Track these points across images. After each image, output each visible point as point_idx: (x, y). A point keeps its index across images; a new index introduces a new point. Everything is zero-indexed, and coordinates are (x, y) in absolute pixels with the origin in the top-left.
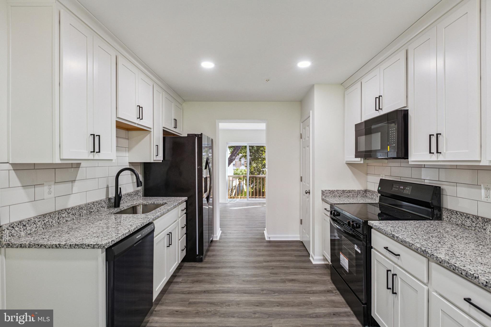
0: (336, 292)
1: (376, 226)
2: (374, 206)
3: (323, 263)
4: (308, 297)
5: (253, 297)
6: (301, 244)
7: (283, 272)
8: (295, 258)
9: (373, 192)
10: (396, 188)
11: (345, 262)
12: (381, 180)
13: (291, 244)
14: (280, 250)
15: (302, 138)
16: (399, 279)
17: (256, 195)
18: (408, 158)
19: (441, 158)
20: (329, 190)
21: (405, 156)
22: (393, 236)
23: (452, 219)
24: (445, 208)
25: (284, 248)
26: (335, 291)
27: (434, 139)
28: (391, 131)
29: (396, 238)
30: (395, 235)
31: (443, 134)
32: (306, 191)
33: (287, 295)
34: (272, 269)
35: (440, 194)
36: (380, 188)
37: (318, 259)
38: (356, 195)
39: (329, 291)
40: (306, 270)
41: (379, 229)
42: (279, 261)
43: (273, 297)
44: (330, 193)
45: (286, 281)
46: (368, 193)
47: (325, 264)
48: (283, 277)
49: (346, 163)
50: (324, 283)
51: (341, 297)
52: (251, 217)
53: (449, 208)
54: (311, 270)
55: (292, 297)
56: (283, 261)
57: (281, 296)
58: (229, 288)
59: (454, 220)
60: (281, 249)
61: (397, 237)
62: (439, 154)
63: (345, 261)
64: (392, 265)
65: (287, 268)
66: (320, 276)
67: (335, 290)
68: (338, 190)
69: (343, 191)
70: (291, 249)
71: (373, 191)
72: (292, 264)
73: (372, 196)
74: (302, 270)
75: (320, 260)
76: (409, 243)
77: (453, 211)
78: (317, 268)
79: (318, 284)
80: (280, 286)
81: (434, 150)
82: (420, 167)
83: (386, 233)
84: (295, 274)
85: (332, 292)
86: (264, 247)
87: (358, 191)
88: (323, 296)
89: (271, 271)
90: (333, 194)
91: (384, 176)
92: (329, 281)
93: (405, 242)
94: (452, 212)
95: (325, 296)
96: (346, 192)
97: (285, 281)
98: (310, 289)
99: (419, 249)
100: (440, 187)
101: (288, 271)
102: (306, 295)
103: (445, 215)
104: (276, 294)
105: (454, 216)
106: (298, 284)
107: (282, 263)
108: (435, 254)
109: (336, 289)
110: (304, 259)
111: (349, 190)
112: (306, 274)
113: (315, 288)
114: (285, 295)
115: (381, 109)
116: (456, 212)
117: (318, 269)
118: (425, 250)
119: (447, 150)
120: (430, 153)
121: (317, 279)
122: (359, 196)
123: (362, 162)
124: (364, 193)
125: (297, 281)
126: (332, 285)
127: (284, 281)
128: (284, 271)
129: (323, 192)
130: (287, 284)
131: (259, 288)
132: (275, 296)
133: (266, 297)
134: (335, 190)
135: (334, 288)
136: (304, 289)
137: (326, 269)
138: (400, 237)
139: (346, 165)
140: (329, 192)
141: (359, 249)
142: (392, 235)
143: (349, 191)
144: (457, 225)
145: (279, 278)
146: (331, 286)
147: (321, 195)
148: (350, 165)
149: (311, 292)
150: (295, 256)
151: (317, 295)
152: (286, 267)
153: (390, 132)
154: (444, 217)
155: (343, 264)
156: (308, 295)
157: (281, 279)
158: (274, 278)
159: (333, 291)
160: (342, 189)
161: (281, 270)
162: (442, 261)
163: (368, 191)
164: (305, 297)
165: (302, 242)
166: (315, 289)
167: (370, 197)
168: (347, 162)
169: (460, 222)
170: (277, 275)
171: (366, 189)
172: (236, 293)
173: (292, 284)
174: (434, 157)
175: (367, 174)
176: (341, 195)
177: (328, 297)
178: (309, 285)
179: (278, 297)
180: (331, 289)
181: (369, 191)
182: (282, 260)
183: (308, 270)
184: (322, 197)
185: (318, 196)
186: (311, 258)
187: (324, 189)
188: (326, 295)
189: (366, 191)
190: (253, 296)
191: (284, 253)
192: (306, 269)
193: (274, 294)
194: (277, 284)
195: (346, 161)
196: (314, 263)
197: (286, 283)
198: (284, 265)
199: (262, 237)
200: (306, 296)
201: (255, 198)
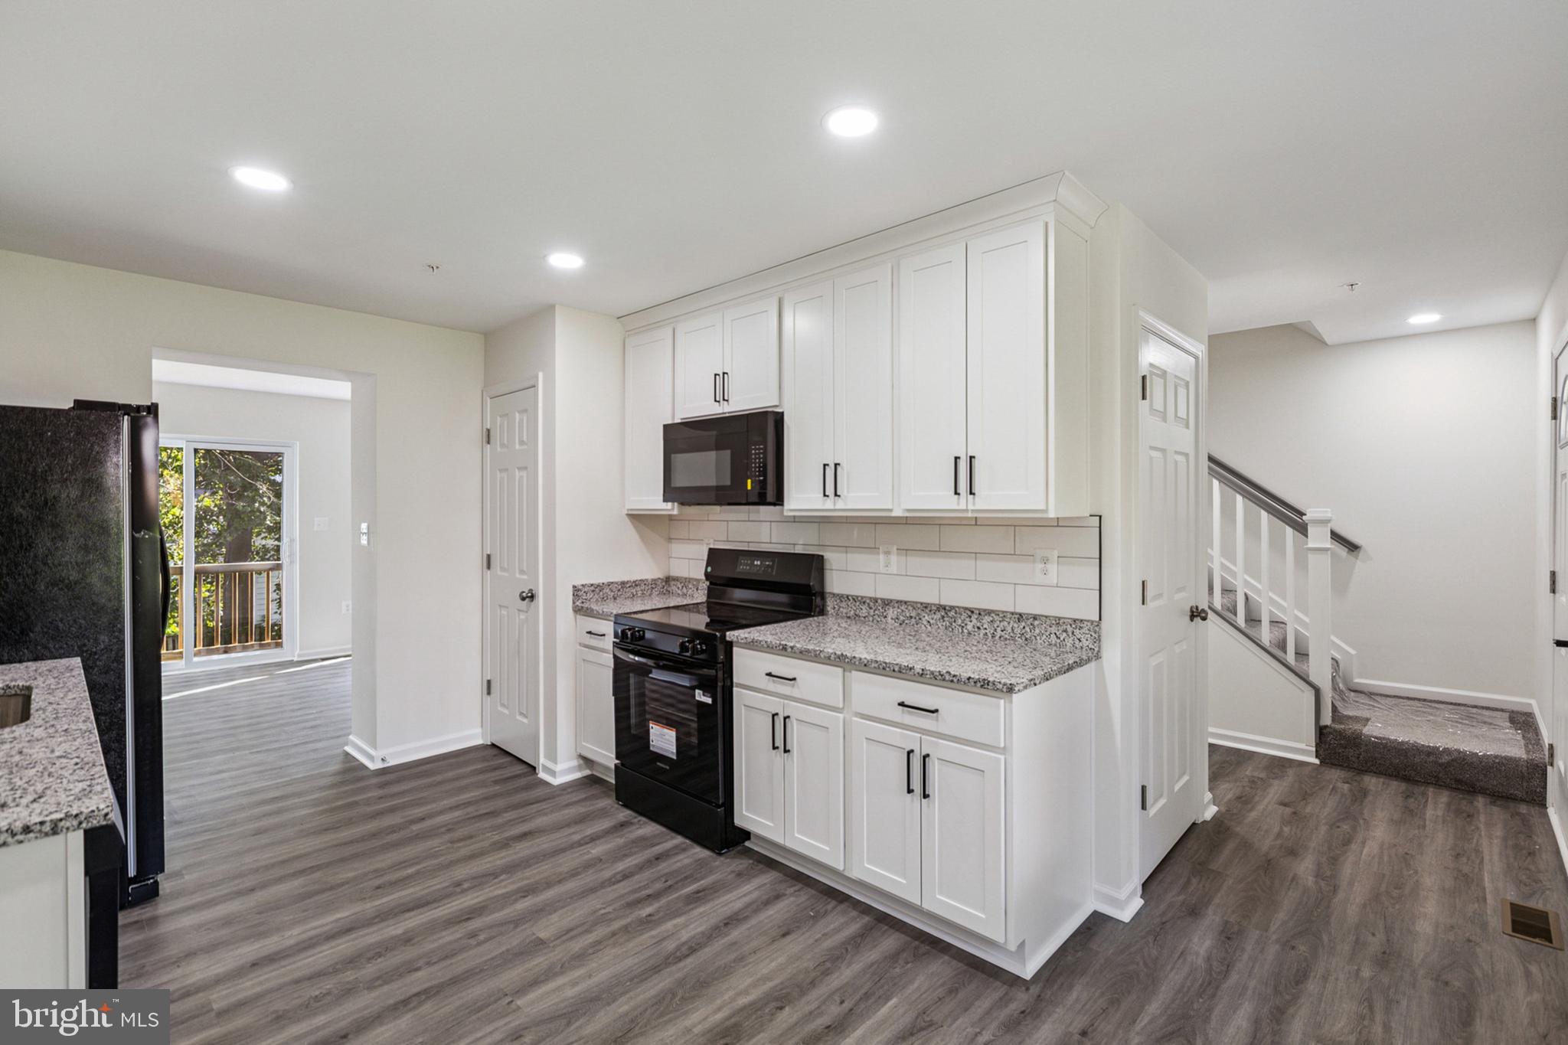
0: (639, 821)
1: (746, 638)
2: (689, 610)
3: (577, 775)
4: (585, 851)
5: (441, 909)
6: (495, 751)
7: (486, 828)
8: (498, 787)
9: (686, 582)
10: (747, 565)
11: (663, 739)
12: (711, 551)
13: (462, 759)
14: (440, 783)
15: (492, 440)
16: (795, 721)
17: (227, 640)
18: (782, 505)
19: (840, 504)
20: (592, 585)
21: (779, 500)
22: (785, 648)
23: (841, 609)
24: (830, 593)
25: (450, 774)
26: (636, 820)
27: (830, 472)
28: (755, 449)
29: (790, 650)
30: (788, 644)
31: (844, 463)
32: (524, 592)
33: (531, 868)
34: (449, 830)
35: (823, 569)
36: (709, 569)
37: (566, 770)
38: (649, 591)
39: (623, 825)
40: (544, 803)
41: (752, 642)
42: (457, 807)
43: (498, 886)
44: (593, 591)
45: (510, 843)
46: (672, 583)
47: (585, 777)
48: (497, 838)
49: (628, 515)
50: (603, 813)
51: (653, 824)
52: (252, 718)
53: (836, 591)
54: (557, 799)
55: (547, 867)
56: (469, 804)
57: (519, 875)
58: (343, 920)
59: (845, 611)
60: (439, 778)
61: (792, 648)
62: (837, 498)
63: (667, 737)
64: (780, 702)
65: (493, 814)
66: (588, 803)
67: (636, 818)
68: (612, 581)
69: (623, 583)
70: (471, 771)
71: (686, 578)
72: (500, 803)
73: (685, 590)
74: (535, 806)
75: (570, 770)
76: (815, 651)
77: (842, 596)
78: (569, 790)
79: (590, 820)
80: (502, 858)
81: (830, 490)
82: (800, 520)
83: (768, 647)
84: (523, 819)
85: (632, 824)
86: (379, 787)
87: (653, 580)
88: (617, 837)
89: (447, 837)
90: (601, 593)
91: (712, 541)
92: (612, 807)
93: (808, 651)
94: (841, 598)
95: (621, 837)
96: (628, 585)
97: (508, 844)
98: (579, 837)
99: (832, 656)
100: (822, 556)
101: (499, 820)
102: (577, 850)
103: (830, 604)
104: (502, 877)
105: (843, 604)
106: (545, 838)
107: (470, 809)
108: (857, 656)
109: (636, 815)
110: (523, 781)
111: (635, 579)
112: (552, 811)
113: (589, 830)
114: (528, 870)
115: (727, 401)
116: (847, 597)
117: (572, 792)
118: (842, 654)
119: (848, 492)
120: (825, 495)
121: (583, 813)
122: (655, 593)
123: (675, 512)
124: (664, 584)
125: (536, 832)
126: (623, 812)
127: (505, 844)
128: (486, 823)
129: (576, 590)
130: (518, 847)
131: (447, 884)
132: (503, 881)
133: (479, 893)
134: (605, 581)
135: (631, 816)
136: (567, 842)
137: (591, 786)
138: (798, 645)
139: (627, 520)
140: (592, 588)
141: (709, 695)
142: (781, 647)
143: (636, 584)
144: (849, 617)
145: (486, 842)
146: (625, 814)
147: (571, 597)
148: (639, 519)
149: (587, 840)
150: (496, 782)
151: (603, 840)
152: (487, 814)
153: (753, 452)
154: (829, 609)
155: (658, 747)
156: (582, 848)
157: (494, 843)
158: (472, 847)
159: (632, 821)
160: (620, 580)
161: (476, 825)
162: (868, 661)
163: (674, 580)
164: (577, 854)
165: (493, 745)
166: (592, 831)
167: (679, 592)
168: (630, 512)
169: (852, 612)
170: (473, 840)
171: (666, 574)
172: (379, 922)
173: (530, 843)
174: (829, 504)
175: (670, 540)
176: (619, 594)
177: (627, 836)
178: (572, 830)
179: (511, 880)
180: (626, 819)
181: (676, 579)
182: (464, 804)
183: (549, 801)
184: (574, 603)
185: (565, 601)
186: (542, 775)
187: (578, 583)
188: (622, 833)
189: (668, 580)
190: (439, 907)
191: (458, 784)
192: (544, 800)
193: (496, 880)
194: (490, 856)
195: (628, 510)
196: (556, 781)
197: (511, 846)
198: (477, 811)
199: (348, 765)
200: (578, 852)
201: (226, 652)
